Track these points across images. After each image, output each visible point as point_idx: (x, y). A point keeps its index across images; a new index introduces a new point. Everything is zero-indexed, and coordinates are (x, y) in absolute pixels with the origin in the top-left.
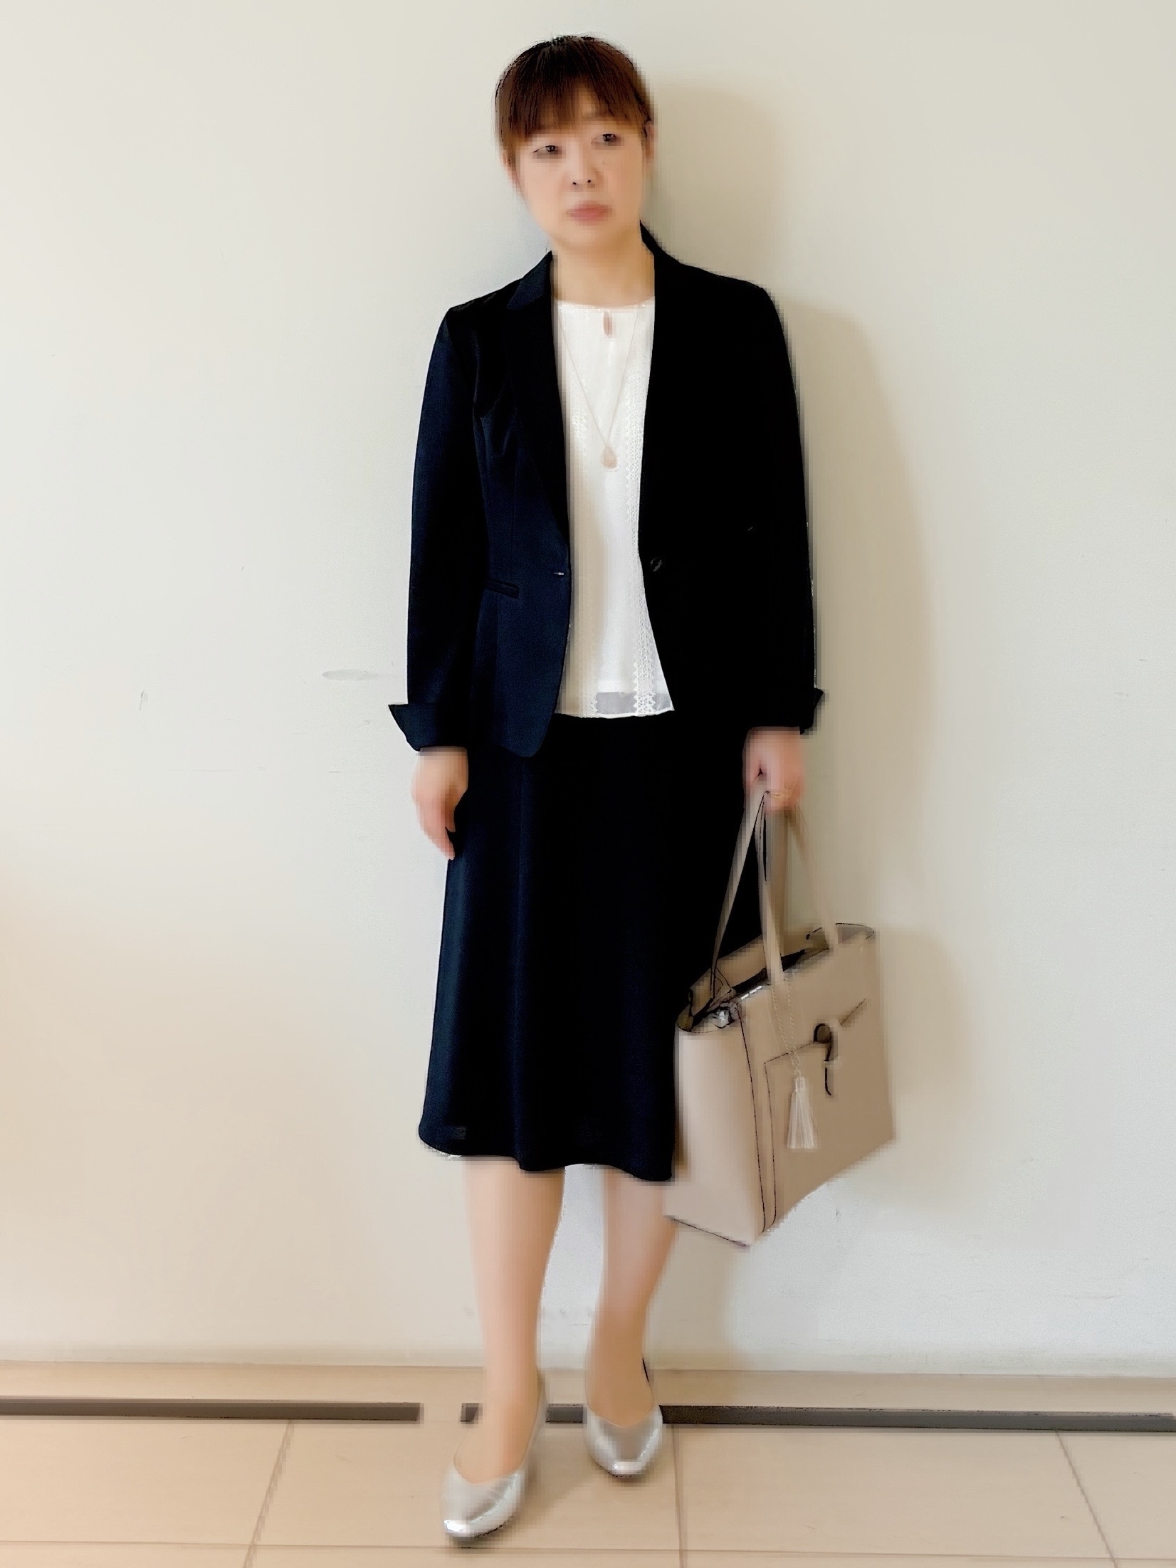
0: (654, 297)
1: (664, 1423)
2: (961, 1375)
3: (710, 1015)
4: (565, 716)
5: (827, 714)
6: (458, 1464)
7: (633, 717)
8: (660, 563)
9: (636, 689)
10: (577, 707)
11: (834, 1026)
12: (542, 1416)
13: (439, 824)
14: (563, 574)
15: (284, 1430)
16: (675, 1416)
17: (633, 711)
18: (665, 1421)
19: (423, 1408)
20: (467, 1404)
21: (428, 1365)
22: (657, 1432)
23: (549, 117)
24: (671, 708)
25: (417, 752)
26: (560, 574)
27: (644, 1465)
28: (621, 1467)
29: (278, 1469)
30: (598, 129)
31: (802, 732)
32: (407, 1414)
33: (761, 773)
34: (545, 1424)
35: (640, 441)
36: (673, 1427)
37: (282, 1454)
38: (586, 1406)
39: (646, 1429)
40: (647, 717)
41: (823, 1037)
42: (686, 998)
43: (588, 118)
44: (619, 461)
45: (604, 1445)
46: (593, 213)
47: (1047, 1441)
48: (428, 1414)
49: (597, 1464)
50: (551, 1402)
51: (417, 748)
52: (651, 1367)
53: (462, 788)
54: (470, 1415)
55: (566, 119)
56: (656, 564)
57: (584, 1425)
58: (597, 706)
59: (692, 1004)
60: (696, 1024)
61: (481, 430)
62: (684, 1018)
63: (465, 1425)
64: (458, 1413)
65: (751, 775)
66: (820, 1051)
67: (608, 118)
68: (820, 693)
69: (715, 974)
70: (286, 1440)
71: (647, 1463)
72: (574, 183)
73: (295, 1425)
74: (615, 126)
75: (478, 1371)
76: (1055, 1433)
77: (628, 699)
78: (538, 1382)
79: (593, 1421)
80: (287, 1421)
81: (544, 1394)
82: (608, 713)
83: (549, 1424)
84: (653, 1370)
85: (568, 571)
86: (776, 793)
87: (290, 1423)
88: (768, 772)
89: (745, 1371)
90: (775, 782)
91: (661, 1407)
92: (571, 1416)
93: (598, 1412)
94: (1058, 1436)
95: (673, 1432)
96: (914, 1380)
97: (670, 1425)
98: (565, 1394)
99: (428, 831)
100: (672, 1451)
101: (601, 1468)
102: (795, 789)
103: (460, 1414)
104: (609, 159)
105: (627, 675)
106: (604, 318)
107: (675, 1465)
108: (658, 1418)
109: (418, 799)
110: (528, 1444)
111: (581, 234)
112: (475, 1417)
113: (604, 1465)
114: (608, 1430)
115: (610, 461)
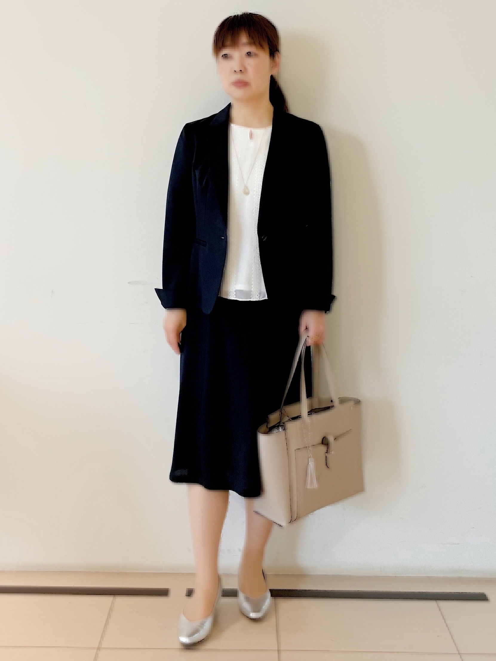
0: (272, 125)
1: (271, 596)
2: (395, 576)
3: (276, 428)
4: (222, 298)
5: (336, 306)
6: (184, 613)
7: (250, 301)
8: (266, 238)
9: (252, 289)
10: (227, 294)
11: (331, 439)
12: (220, 593)
13: (175, 340)
14: (224, 238)
15: (112, 599)
16: (276, 594)
17: (251, 298)
18: (272, 596)
19: (170, 590)
20: (188, 589)
21: (173, 572)
22: (268, 600)
23: (228, 42)
24: (266, 298)
25: (165, 309)
26: (223, 238)
27: (263, 614)
28: (253, 615)
29: (109, 615)
30: (247, 49)
31: (326, 313)
32: (163, 593)
33: (307, 328)
34: (221, 597)
35: (261, 185)
36: (275, 598)
37: (111, 609)
38: (238, 589)
39: (264, 600)
40: (256, 301)
41: (325, 442)
42: (265, 420)
43: (244, 44)
44: (251, 193)
45: (246, 606)
46: (242, 84)
47: (432, 604)
48: (172, 593)
49: (243, 614)
50: (223, 588)
51: (165, 307)
52: (266, 572)
53: (184, 325)
54: (190, 593)
55: (235, 43)
56: (264, 238)
57: (238, 598)
58: (235, 295)
59: (268, 423)
60: (269, 431)
61: (195, 175)
62: (263, 428)
63: (187, 597)
64: (185, 592)
65: (302, 329)
66: (323, 448)
67: (253, 46)
68: (333, 297)
69: (281, 412)
70: (113, 604)
71: (264, 614)
72: (235, 71)
73: (116, 597)
74: (256, 49)
75: (193, 575)
76: (435, 601)
77: (249, 293)
78: (218, 579)
79: (241, 596)
80: (113, 596)
81: (221, 584)
82: (240, 299)
83: (223, 597)
84: (266, 574)
85: (225, 237)
86: (312, 337)
87: (114, 597)
88: (309, 327)
89: (305, 575)
90: (312, 333)
91: (270, 590)
92: (232, 594)
93: (243, 592)
94: (436, 602)
95: (275, 600)
96: (375, 578)
97: (274, 597)
98: (229, 584)
99: (170, 343)
100: (275, 608)
101: (245, 615)
102: (320, 336)
103: (186, 593)
104: (250, 63)
105: (249, 282)
106: (250, 132)
107: (276, 614)
108: (269, 594)
109: (166, 329)
110: (214, 605)
111: (238, 93)
112: (192, 594)
113: (246, 614)
114: (248, 599)
115: (247, 192)
